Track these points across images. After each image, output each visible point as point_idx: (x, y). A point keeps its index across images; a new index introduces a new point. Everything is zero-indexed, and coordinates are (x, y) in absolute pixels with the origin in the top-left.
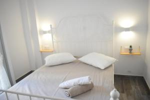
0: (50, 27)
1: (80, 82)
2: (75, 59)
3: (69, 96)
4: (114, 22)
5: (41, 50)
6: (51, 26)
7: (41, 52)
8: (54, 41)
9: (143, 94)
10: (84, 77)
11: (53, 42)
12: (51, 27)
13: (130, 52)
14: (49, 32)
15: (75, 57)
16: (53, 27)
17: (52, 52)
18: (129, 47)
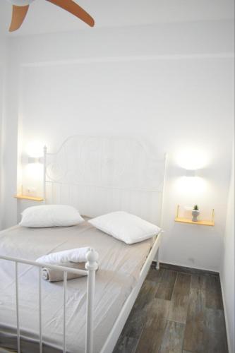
0: (43, 150)
1: (72, 257)
2: (82, 219)
3: (48, 279)
4: (167, 156)
5: (19, 195)
6: (45, 148)
7: (19, 199)
8: (47, 179)
9: (207, 306)
10: (82, 248)
11: (45, 181)
12: (45, 152)
13: (195, 220)
14: (40, 160)
15: (83, 216)
16: (48, 151)
17: (40, 202)
18: (192, 209)
